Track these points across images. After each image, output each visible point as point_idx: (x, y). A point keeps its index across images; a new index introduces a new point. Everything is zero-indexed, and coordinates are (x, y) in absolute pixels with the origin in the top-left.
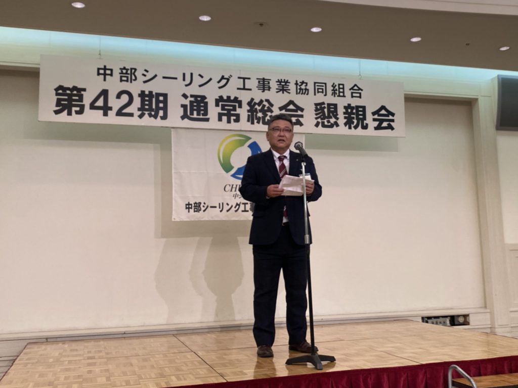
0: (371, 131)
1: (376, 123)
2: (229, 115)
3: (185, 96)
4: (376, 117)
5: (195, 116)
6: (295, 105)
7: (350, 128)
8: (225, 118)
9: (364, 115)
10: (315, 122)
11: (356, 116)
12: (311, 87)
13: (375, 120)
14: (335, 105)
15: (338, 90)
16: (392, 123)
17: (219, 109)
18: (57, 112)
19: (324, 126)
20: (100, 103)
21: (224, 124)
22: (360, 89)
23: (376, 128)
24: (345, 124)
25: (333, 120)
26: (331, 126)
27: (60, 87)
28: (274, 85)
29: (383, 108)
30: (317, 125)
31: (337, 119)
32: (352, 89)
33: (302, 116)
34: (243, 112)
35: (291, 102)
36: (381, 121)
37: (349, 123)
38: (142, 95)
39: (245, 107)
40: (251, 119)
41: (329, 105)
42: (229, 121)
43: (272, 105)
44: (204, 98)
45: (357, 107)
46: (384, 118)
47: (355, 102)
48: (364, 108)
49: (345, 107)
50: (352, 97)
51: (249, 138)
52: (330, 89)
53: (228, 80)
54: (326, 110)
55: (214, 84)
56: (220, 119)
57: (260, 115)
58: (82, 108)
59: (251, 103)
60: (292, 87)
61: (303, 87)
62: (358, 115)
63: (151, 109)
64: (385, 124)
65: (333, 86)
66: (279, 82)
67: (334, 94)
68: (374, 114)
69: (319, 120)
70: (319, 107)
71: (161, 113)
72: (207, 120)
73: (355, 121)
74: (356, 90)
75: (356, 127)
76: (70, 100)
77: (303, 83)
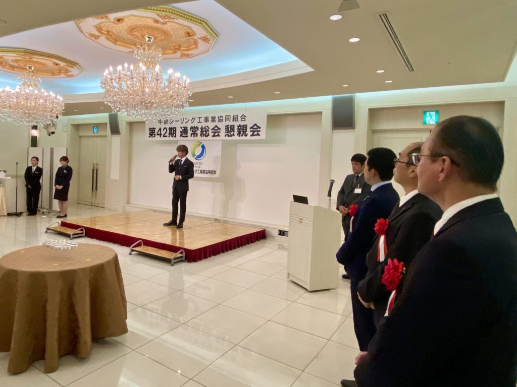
0: (249, 137)
1: (252, 133)
2: (194, 134)
3: (181, 128)
4: (252, 130)
5: (184, 135)
6: (217, 127)
7: (239, 136)
8: (193, 135)
9: (246, 129)
10: (225, 134)
11: (242, 130)
12: (224, 118)
13: (251, 131)
14: (234, 126)
15: (235, 118)
16: (259, 133)
17: (191, 132)
18: (149, 137)
19: (228, 136)
20: (159, 133)
21: (192, 138)
22: (245, 116)
23: (251, 136)
24: (237, 135)
25: (232, 133)
26: (231, 136)
27: (150, 128)
28: (210, 119)
29: (255, 125)
30: (225, 136)
31: (234, 132)
32: (241, 117)
33: (220, 132)
34: (199, 132)
35: (216, 126)
36: (254, 132)
37: (239, 134)
38: (170, 129)
39: (200, 130)
40: (202, 135)
41: (231, 126)
42: (194, 137)
43: (209, 128)
44: (187, 127)
45: (244, 125)
46: (256, 130)
47: (242, 123)
48: (246, 126)
49: (238, 126)
50: (241, 121)
51: (201, 143)
52: (232, 118)
53: (194, 119)
54: (230, 129)
55: (190, 122)
56: (191, 136)
57: (204, 133)
58: (155, 135)
59: (202, 129)
60: (217, 119)
61: (221, 118)
62: (243, 129)
63: (172, 134)
64: (256, 133)
65: (233, 117)
66: (212, 117)
67: (233, 120)
68: (251, 128)
69: (227, 133)
70: (227, 127)
71: (174, 135)
72: (187, 136)
73: (242, 133)
74: (244, 117)
75: (242, 136)
76: (152, 132)
77: (221, 116)
